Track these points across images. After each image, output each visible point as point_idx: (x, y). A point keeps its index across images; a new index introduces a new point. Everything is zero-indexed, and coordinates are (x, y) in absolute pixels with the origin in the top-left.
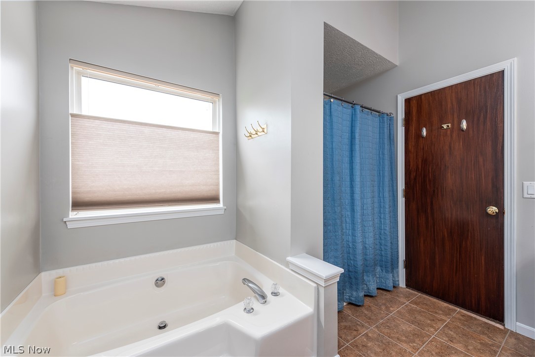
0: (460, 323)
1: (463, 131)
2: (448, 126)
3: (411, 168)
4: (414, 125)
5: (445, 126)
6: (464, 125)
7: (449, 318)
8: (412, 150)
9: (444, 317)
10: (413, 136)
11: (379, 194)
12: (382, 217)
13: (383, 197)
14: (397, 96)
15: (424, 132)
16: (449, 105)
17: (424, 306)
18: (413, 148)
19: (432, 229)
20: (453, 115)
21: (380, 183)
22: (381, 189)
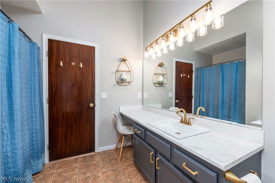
0: (83, 162)
1: (81, 68)
2: (74, 64)
3: (53, 85)
4: (55, 57)
5: (73, 64)
6: (81, 65)
7: (78, 164)
8: (54, 73)
9: (76, 165)
10: (54, 64)
11: (31, 103)
12: (34, 120)
13: (35, 105)
14: (42, 34)
15: (61, 64)
16: (75, 53)
17: (65, 166)
18: (54, 72)
19: (66, 120)
20: (76, 59)
21: (31, 95)
22: (32, 99)
